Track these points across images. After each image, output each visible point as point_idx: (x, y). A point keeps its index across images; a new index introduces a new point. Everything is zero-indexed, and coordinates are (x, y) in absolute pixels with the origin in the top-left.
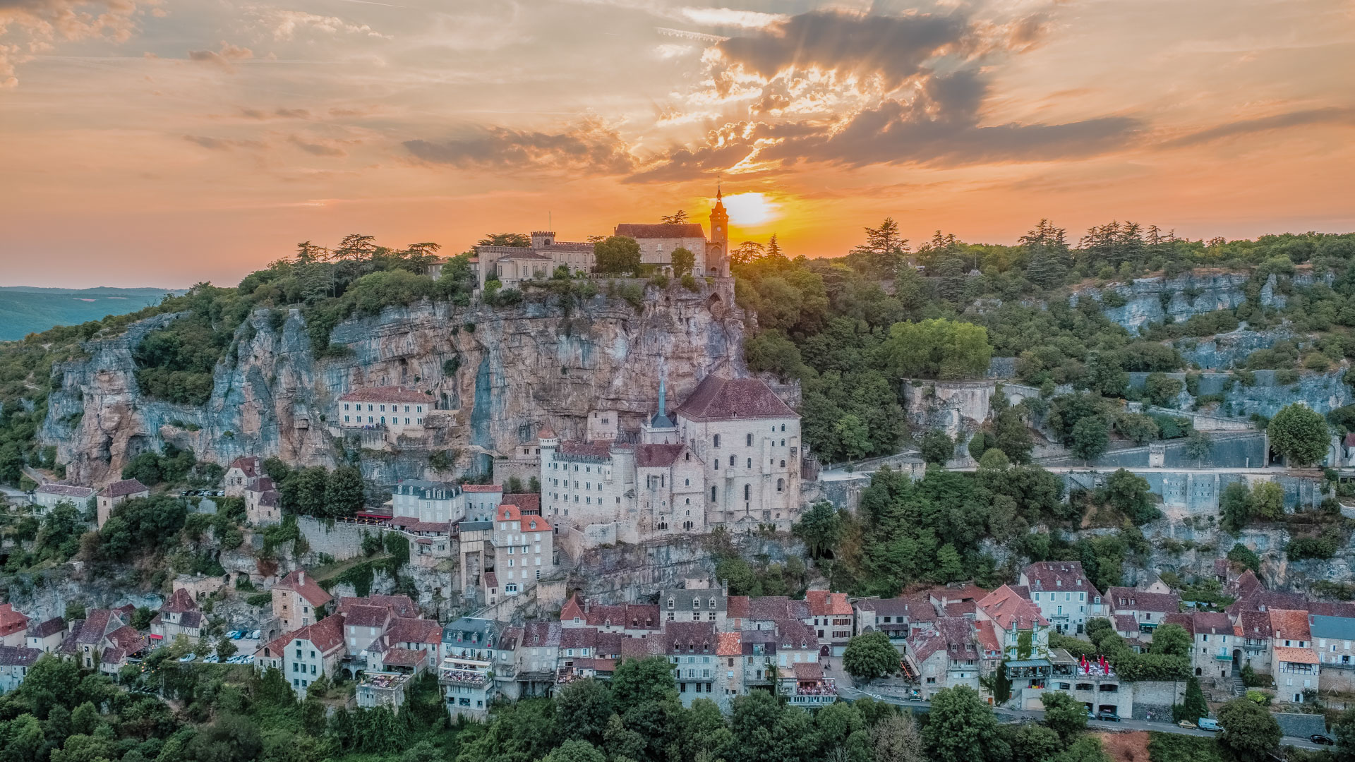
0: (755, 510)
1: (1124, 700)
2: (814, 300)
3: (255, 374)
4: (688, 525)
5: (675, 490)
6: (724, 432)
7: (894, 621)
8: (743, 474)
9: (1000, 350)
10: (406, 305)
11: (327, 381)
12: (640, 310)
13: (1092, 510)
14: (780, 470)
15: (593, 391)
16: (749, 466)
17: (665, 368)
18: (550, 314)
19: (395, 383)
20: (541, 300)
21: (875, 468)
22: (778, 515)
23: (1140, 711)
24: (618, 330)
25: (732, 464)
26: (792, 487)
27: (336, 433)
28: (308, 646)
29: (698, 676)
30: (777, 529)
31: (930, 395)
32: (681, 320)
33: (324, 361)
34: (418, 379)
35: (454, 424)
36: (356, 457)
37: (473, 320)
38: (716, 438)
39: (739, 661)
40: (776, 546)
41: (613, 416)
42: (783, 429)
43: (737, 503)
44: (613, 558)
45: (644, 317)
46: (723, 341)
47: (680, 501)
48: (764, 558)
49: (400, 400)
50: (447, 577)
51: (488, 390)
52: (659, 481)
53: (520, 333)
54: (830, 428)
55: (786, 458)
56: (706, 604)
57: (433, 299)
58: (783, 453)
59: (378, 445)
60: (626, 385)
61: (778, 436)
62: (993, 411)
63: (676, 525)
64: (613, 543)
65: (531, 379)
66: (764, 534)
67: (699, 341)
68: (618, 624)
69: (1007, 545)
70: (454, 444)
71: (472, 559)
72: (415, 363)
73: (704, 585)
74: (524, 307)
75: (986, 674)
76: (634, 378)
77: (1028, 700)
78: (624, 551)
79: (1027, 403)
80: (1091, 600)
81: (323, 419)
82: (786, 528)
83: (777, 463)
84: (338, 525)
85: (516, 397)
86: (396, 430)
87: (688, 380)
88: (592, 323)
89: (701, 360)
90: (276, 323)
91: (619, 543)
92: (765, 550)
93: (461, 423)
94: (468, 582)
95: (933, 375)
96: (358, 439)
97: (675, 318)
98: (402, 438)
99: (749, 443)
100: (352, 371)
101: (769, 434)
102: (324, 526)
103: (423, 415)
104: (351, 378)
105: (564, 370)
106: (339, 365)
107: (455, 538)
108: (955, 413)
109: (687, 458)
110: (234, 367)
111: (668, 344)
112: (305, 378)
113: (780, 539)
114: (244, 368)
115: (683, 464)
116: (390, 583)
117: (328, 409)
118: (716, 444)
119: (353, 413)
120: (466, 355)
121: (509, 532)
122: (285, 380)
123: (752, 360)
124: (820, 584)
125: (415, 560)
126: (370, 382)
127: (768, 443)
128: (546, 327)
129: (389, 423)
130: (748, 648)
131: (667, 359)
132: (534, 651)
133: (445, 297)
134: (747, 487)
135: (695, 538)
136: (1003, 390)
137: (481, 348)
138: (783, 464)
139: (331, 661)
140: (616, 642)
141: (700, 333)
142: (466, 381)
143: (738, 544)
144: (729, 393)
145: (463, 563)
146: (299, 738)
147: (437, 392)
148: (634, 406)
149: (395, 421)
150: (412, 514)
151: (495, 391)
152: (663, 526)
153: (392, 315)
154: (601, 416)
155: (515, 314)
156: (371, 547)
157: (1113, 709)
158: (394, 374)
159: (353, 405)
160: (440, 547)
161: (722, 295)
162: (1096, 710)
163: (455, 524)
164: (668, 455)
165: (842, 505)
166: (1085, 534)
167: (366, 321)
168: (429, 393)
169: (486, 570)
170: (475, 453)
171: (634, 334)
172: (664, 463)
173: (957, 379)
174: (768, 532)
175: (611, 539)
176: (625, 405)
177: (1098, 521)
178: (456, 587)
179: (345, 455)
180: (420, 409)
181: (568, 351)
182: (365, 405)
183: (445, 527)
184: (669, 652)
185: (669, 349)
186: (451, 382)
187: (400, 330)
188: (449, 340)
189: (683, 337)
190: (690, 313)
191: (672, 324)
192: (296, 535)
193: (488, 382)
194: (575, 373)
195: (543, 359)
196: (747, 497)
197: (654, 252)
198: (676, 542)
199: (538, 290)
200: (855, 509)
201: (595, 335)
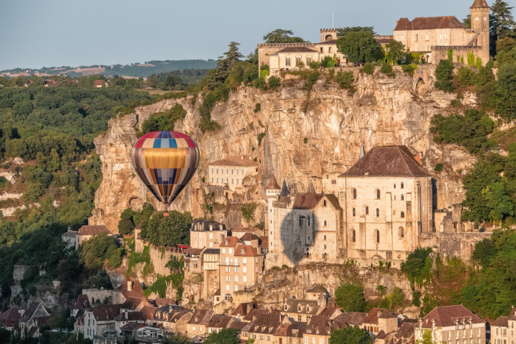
0: (382, 251)
4: (325, 256)
5: (316, 228)
6: (359, 187)
8: (373, 221)
10: (236, 89)
12: (352, 91)
14: (401, 220)
15: (323, 157)
16: (378, 215)
18: (297, 95)
20: (293, 85)
25: (366, 212)
27: (206, 190)
30: (392, 266)
33: (206, 134)
34: (254, 149)
35: (255, 183)
38: (355, 191)
40: (390, 280)
42: (402, 186)
43: (370, 244)
44: (279, 277)
45: (356, 97)
47: (320, 236)
48: (382, 288)
49: (235, 165)
50: (195, 287)
52: (306, 221)
53: (279, 110)
55: (405, 211)
56: (305, 309)
58: (402, 206)
59: (222, 200)
60: (342, 152)
61: (398, 192)
63: (317, 256)
64: (280, 266)
65: (290, 147)
66: (382, 269)
67: (400, 117)
70: (254, 199)
74: (281, 90)
78: (287, 273)
81: (204, 180)
82: (398, 265)
83: (398, 214)
84: (166, 253)
86: (232, 188)
88: (320, 102)
89: (402, 132)
90: (194, 104)
91: (285, 267)
92: (382, 283)
93: (257, 182)
96: (214, 195)
97: (379, 99)
98: (234, 195)
99: (379, 197)
100: (221, 142)
101: (392, 189)
102: (161, 254)
103: (243, 176)
104: (220, 148)
105: (306, 140)
107: (203, 259)
109: (325, 205)
113: (392, 274)
115: (322, 208)
117: (206, 173)
118: (355, 196)
119: (216, 175)
121: (227, 256)
124: (413, 312)
125: (185, 275)
126: (232, 151)
128: (295, 106)
129: (230, 183)
130: (290, 332)
132: (194, 328)
133: (249, 83)
134: (378, 232)
135: (329, 266)
138: (402, 215)
143: (364, 275)
145: (205, 278)
149: (233, 181)
153: (232, 98)
155: (275, 95)
159: (215, 169)
160: (195, 265)
165: (456, 254)
167: (224, 102)
168: (255, 159)
171: (349, 111)
172: (310, 207)
174: (385, 268)
178: (203, 296)
180: (243, 172)
181: (307, 124)
182: (220, 169)
183: (201, 251)
186: (260, 150)
187: (237, 109)
190: (391, 94)
191: (376, 104)
192: (148, 259)
194: (312, 142)
196: (377, 240)
199: (293, 77)
200: (468, 258)
201: (319, 112)
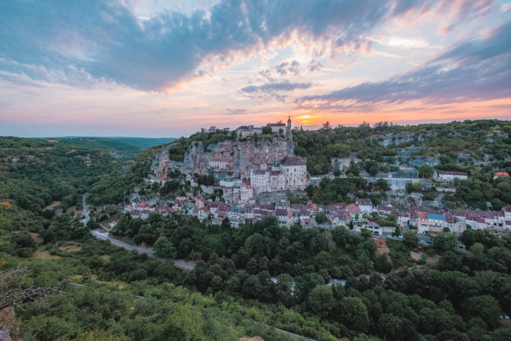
0: (296, 185)
1: (380, 231)
2: (310, 140)
3: (192, 156)
4: (282, 188)
5: (279, 181)
6: (290, 168)
7: (327, 210)
9: (353, 151)
10: (223, 141)
11: (207, 157)
12: (272, 142)
13: (374, 187)
14: (302, 177)
15: (262, 159)
16: (295, 176)
17: (277, 154)
18: (252, 143)
20: (251, 140)
21: (323, 177)
22: (301, 186)
23: (384, 233)
24: (267, 146)
25: (291, 175)
26: (304, 181)
27: (208, 168)
28: (203, 211)
29: (283, 220)
30: (301, 189)
31: (336, 161)
32: (281, 144)
33: (206, 153)
34: (225, 157)
35: (232, 166)
36: (213, 173)
37: (236, 144)
38: (288, 170)
39: (292, 218)
41: (266, 165)
43: (292, 184)
44: (265, 195)
46: (290, 149)
47: (280, 183)
48: (298, 196)
49: (222, 161)
50: (231, 198)
51: (240, 159)
52: (275, 179)
53: (246, 147)
54: (313, 168)
56: (285, 205)
57: (228, 140)
58: (303, 173)
59: (217, 170)
60: (269, 158)
61: (302, 169)
62: (351, 165)
63: (279, 188)
65: (249, 157)
66: (298, 191)
67: (285, 149)
68: (266, 209)
69: (353, 194)
70: (233, 170)
71: (236, 194)
72: (224, 153)
73: (285, 201)
74: (247, 141)
75: (348, 223)
76: (270, 156)
77: (357, 229)
78: (268, 193)
79: (359, 163)
80: (373, 208)
81: (206, 165)
82: (303, 189)
83: (301, 175)
84: (209, 187)
85: (245, 161)
86: (221, 167)
87: (282, 157)
88: (261, 145)
89: (285, 153)
90: (197, 145)
92: (298, 194)
93: (234, 166)
94: (235, 199)
95: (336, 156)
96: (213, 169)
98: (222, 169)
99: (295, 171)
100: (212, 155)
101: (300, 169)
102: (206, 187)
103: (226, 164)
105: (256, 155)
106: (209, 154)
107: (233, 190)
108: (342, 165)
110: (188, 154)
111: (278, 149)
112: (202, 156)
113: (302, 192)
114: (190, 154)
115: (281, 175)
116: (219, 199)
117: (207, 163)
119: (212, 164)
120: (235, 151)
121: (244, 189)
122: (198, 157)
123: (296, 153)
124: (310, 202)
125: (224, 194)
126: (215, 157)
127: (299, 171)
128: (252, 146)
129: (219, 166)
130: (294, 215)
131: (277, 152)
132: (249, 214)
133: (231, 140)
134: (294, 180)
135: (283, 191)
136: (353, 160)
137: (238, 150)
139: (207, 215)
140: (266, 213)
141: (285, 147)
142: (235, 157)
143: (292, 192)
144: (291, 160)
145: (234, 195)
146: (201, 230)
147: (229, 159)
148: (270, 163)
149: (221, 165)
150: (224, 185)
152: (276, 188)
153: (220, 143)
154: (263, 165)
155: (245, 143)
156: (216, 191)
157: (378, 232)
158: (220, 156)
159: (212, 162)
160: (230, 192)
161: (290, 139)
162: (373, 232)
163: (233, 187)
164: (277, 173)
165: (315, 185)
166: (372, 193)
167: (215, 144)
168: (227, 159)
169: (239, 197)
170: (237, 172)
171: (270, 147)
172: (276, 175)
173: (343, 157)
174: (299, 190)
175: (265, 191)
176: (268, 162)
177: (375, 190)
178: (233, 200)
179: (210, 172)
181: (256, 151)
182: (214, 162)
183: (230, 188)
184: (277, 215)
185: (278, 150)
186: (232, 157)
187: (222, 146)
188: (231, 148)
189: (281, 148)
190: (283, 143)
191: (279, 145)
192: (200, 188)
193: (240, 157)
194: (258, 155)
195: (251, 152)
196: (294, 182)
197: (275, 129)
198: (279, 192)
199: (250, 138)
200: (319, 186)
201: (262, 147)
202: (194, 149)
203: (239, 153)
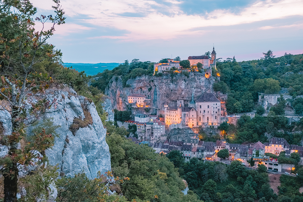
0: (210, 123)
3: (112, 91)
4: (193, 125)
5: (190, 117)
6: (202, 105)
10: (140, 76)
11: (126, 92)
12: (188, 77)
13: (296, 127)
14: (216, 114)
15: (178, 95)
16: (208, 113)
17: (194, 90)
18: (169, 78)
19: (139, 93)
20: (167, 75)
21: (243, 115)
22: (215, 124)
23: (283, 170)
24: (183, 82)
25: (204, 112)
26: (218, 118)
27: (127, 104)
30: (214, 127)
31: (263, 97)
32: (198, 79)
33: (125, 88)
34: (144, 92)
36: (131, 109)
37: (153, 79)
39: (196, 153)
40: (214, 131)
41: (183, 101)
42: (216, 104)
43: (206, 121)
44: (177, 131)
45: (189, 78)
46: (209, 84)
47: (191, 120)
48: (211, 134)
49: (140, 97)
50: (143, 134)
51: (156, 95)
52: (186, 115)
53: (162, 82)
54: (233, 105)
56: (193, 142)
57: (145, 75)
58: (216, 110)
59: (135, 107)
60: (185, 94)
61: (215, 106)
62: (278, 102)
63: (190, 125)
64: (177, 128)
65: (165, 92)
66: (211, 128)
67: (203, 84)
68: (175, 145)
69: (271, 134)
70: (150, 107)
71: (149, 130)
72: (143, 89)
74: (163, 76)
75: (248, 160)
76: (187, 92)
78: (179, 130)
81: (125, 101)
82: (217, 127)
83: (215, 112)
84: (125, 123)
85: (162, 96)
86: (139, 103)
87: (200, 93)
88: (177, 80)
89: (203, 88)
90: (117, 79)
91: (178, 128)
92: (211, 132)
93: (151, 102)
94: (148, 135)
96: (131, 105)
97: (197, 79)
98: (139, 105)
99: (208, 107)
100: (131, 90)
101: (213, 105)
102: (122, 123)
103: (144, 100)
104: (131, 92)
105: (172, 91)
106: (128, 89)
107: (145, 126)
108: (266, 102)
109: (193, 110)
110: (109, 89)
112: (122, 92)
113: (215, 130)
114: (110, 89)
116: (133, 135)
117: (126, 99)
118: (201, 107)
120: (152, 87)
121: (156, 125)
122: (118, 92)
125: (138, 130)
126: (134, 93)
127: (212, 108)
128: (168, 81)
131: (195, 88)
132: (156, 149)
133: (148, 74)
134: (208, 117)
135: (194, 128)
136: (283, 96)
137: (155, 86)
138: (216, 112)
141: (203, 82)
142: (152, 93)
143: (205, 130)
144: (204, 96)
145: (147, 131)
147: (147, 95)
148: (187, 99)
149: (138, 101)
150: (138, 121)
151: (158, 95)
152: (187, 125)
153: (138, 78)
154: (180, 101)
155: (161, 78)
156: (130, 127)
157: (277, 169)
158: (139, 91)
159: (130, 98)
160: (143, 128)
161: (209, 73)
162: (273, 169)
163: (146, 123)
164: (189, 109)
165: (232, 123)
166: (293, 133)
167: (133, 79)
168: (146, 95)
169: (152, 133)
170: (154, 109)
171: (187, 82)
172: (187, 111)
176: (185, 99)
177: (296, 130)
178: (145, 137)
179: (129, 109)
180: (143, 99)
181: (172, 86)
182: (133, 98)
183: (143, 123)
185: (195, 86)
186: (150, 93)
187: (140, 81)
188: (149, 84)
189: (199, 83)
190: (200, 77)
191: (195, 80)
192: (117, 125)
193: (156, 93)
194: (174, 91)
195: (167, 88)
196: (208, 120)
197: (193, 63)
198: (190, 129)
199: (166, 73)
200: (235, 124)
201: (178, 83)
202: (114, 83)
203: (156, 89)
